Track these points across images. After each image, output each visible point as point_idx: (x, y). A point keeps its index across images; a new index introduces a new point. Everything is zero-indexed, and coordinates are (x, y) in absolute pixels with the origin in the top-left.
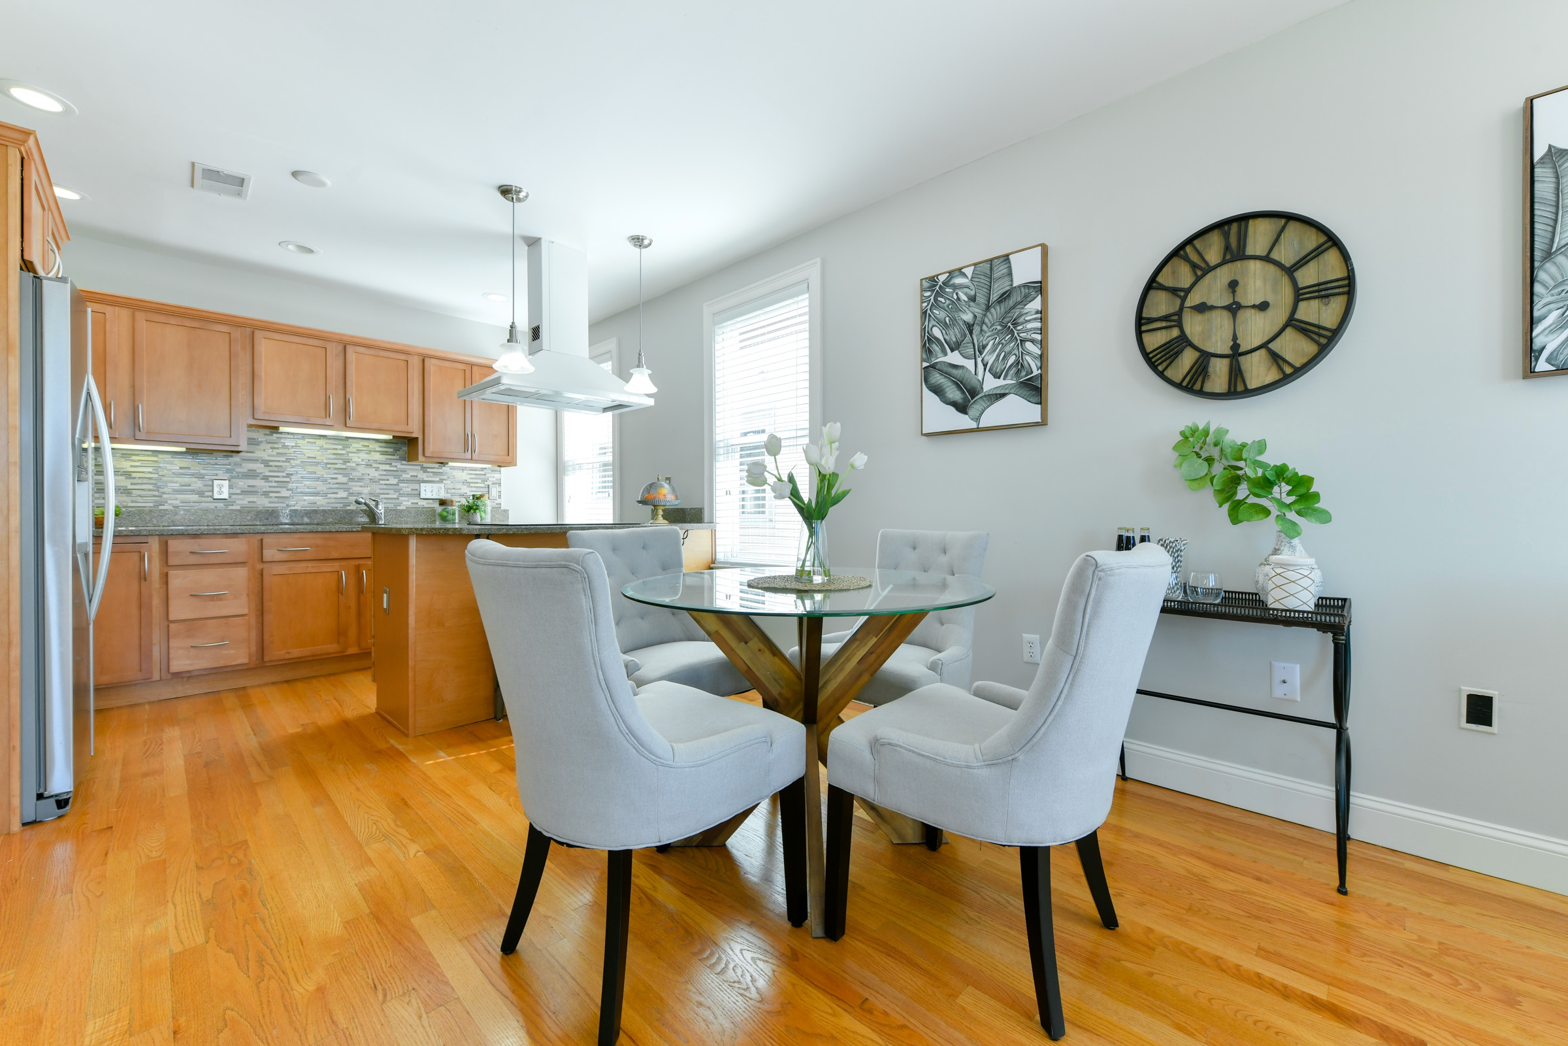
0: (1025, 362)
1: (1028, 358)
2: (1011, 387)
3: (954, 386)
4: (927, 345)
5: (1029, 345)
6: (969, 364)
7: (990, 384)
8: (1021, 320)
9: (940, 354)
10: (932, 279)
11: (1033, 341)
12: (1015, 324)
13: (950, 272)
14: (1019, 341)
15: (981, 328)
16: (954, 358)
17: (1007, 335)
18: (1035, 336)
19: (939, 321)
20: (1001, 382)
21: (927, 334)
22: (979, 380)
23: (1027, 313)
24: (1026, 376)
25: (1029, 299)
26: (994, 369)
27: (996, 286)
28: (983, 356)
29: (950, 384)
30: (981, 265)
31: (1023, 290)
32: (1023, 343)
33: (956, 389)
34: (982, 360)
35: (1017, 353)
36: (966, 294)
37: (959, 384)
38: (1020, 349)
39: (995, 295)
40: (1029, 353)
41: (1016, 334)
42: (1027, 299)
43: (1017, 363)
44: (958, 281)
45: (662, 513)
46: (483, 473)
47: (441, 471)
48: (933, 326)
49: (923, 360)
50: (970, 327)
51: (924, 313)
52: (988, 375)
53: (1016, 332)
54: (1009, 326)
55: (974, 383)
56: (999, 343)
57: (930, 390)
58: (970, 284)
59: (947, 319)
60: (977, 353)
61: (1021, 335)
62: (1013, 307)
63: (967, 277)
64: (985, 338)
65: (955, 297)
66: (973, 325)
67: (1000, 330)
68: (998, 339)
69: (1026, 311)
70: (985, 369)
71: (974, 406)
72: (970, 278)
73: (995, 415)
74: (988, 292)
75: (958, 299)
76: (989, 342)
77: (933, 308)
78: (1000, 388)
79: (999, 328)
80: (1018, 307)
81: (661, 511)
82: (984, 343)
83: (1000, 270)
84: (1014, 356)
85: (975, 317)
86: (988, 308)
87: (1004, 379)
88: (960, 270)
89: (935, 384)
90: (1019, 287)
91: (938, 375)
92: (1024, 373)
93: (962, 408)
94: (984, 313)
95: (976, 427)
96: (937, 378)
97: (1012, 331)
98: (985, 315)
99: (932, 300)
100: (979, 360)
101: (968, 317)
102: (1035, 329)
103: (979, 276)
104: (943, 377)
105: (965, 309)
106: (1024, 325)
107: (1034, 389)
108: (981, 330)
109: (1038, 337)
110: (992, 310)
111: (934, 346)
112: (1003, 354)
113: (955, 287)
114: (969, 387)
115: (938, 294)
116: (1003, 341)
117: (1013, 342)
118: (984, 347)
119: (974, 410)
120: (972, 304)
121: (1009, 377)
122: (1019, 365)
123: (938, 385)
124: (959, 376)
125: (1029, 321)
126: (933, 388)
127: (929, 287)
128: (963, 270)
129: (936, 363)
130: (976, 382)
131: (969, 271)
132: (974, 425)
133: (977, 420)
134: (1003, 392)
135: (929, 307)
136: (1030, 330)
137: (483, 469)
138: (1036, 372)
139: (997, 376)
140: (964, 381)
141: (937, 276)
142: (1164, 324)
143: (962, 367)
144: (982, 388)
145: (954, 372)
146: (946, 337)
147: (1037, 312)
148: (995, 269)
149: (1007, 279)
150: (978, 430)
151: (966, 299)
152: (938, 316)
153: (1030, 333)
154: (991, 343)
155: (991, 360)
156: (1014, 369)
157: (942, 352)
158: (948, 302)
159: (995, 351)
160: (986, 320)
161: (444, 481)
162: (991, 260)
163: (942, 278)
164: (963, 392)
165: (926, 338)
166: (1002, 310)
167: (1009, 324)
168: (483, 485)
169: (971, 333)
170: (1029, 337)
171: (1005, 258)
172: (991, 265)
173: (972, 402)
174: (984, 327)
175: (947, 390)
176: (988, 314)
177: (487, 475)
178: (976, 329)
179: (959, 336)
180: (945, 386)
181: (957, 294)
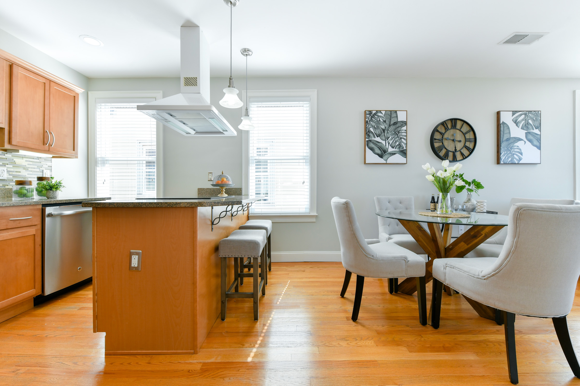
0: (402, 145)
1: (402, 143)
2: (397, 152)
3: (378, 149)
4: (368, 133)
5: (403, 140)
6: (384, 142)
7: (390, 150)
8: (400, 132)
9: (373, 137)
10: (370, 111)
11: (404, 139)
12: (399, 133)
13: (377, 111)
14: (400, 138)
15: (388, 131)
16: (378, 139)
17: (396, 135)
18: (404, 137)
19: (372, 126)
20: (394, 150)
21: (368, 129)
22: (387, 148)
23: (402, 130)
24: (402, 149)
25: (403, 126)
26: (392, 145)
27: (392, 119)
28: (388, 140)
29: (376, 148)
30: (388, 111)
31: (401, 123)
32: (401, 139)
33: (379, 150)
34: (388, 142)
35: (399, 142)
36: (382, 119)
37: (380, 148)
38: (400, 141)
39: (392, 122)
40: (403, 142)
41: (399, 136)
42: (402, 126)
43: (399, 145)
44: (380, 114)
45: (225, 191)
46: (38, 161)
47: (4, 157)
48: (370, 127)
49: (365, 138)
50: (384, 131)
51: (366, 122)
52: (390, 147)
53: (399, 135)
54: (397, 133)
55: (385, 148)
56: (393, 137)
57: (369, 149)
58: (384, 116)
59: (376, 126)
60: (386, 139)
61: (400, 136)
62: (398, 127)
63: (383, 114)
64: (389, 135)
65: (379, 119)
66: (385, 130)
67: (394, 133)
68: (393, 136)
69: (402, 129)
70: (389, 145)
71: (385, 156)
72: (384, 115)
73: (392, 159)
74: (390, 121)
75: (380, 120)
76: (390, 136)
77: (370, 121)
78: (394, 152)
79: (393, 133)
80: (400, 127)
81: (224, 189)
82: (389, 136)
83: (394, 115)
84: (398, 142)
85: (385, 127)
86: (390, 126)
87: (395, 149)
88: (380, 111)
89: (371, 147)
90: (400, 121)
91: (372, 144)
92: (401, 148)
93: (381, 156)
94: (388, 127)
95: (386, 163)
96: (371, 145)
97: (397, 135)
98: (389, 128)
99: (370, 118)
100: (387, 142)
101: (383, 127)
102: (404, 135)
103: (387, 115)
104: (374, 145)
105: (382, 124)
106: (401, 133)
107: (404, 153)
108: (388, 132)
109: (405, 138)
110: (391, 127)
111: (371, 134)
112: (395, 141)
113: (378, 116)
114: (383, 150)
115: (372, 117)
116: (395, 137)
117: (398, 138)
118: (389, 138)
119: (385, 157)
120: (384, 123)
121: (397, 148)
122: (400, 145)
123: (372, 147)
124: (380, 145)
125: (403, 132)
126: (370, 148)
127: (369, 114)
128: (381, 111)
129: (371, 140)
130: (386, 148)
131: (383, 112)
132: (385, 162)
133: (386, 160)
134: (395, 153)
135: (369, 120)
136: (403, 135)
137: (38, 158)
138: (405, 148)
139: (393, 147)
140: (381, 147)
141: (372, 111)
142: (439, 141)
143: (381, 143)
144: (388, 151)
145: (378, 144)
146: (375, 132)
147: (405, 131)
148: (392, 114)
149: (396, 118)
150: (386, 164)
151: (382, 121)
152: (372, 124)
153: (403, 136)
154: (391, 137)
155: (391, 142)
156: (398, 146)
157: (374, 136)
158: (376, 120)
159: (392, 139)
160: (389, 129)
161: (7, 166)
162: (391, 111)
163: (374, 112)
164: (381, 151)
165: (368, 131)
166: (395, 127)
167: (397, 132)
168: (38, 170)
169: (384, 132)
170: (403, 137)
171: (396, 112)
172: (391, 112)
173: (384, 154)
174: (389, 131)
175: (375, 149)
176: (390, 127)
177: (42, 163)
178: (386, 132)
179: (380, 132)
180: (374, 148)
181: (379, 118)
